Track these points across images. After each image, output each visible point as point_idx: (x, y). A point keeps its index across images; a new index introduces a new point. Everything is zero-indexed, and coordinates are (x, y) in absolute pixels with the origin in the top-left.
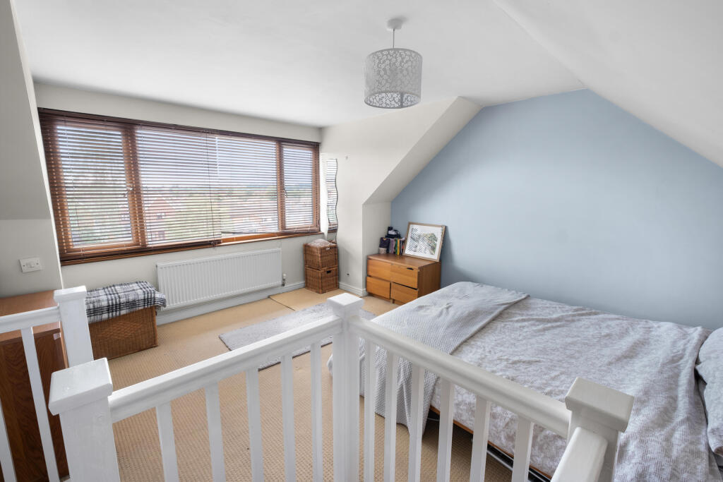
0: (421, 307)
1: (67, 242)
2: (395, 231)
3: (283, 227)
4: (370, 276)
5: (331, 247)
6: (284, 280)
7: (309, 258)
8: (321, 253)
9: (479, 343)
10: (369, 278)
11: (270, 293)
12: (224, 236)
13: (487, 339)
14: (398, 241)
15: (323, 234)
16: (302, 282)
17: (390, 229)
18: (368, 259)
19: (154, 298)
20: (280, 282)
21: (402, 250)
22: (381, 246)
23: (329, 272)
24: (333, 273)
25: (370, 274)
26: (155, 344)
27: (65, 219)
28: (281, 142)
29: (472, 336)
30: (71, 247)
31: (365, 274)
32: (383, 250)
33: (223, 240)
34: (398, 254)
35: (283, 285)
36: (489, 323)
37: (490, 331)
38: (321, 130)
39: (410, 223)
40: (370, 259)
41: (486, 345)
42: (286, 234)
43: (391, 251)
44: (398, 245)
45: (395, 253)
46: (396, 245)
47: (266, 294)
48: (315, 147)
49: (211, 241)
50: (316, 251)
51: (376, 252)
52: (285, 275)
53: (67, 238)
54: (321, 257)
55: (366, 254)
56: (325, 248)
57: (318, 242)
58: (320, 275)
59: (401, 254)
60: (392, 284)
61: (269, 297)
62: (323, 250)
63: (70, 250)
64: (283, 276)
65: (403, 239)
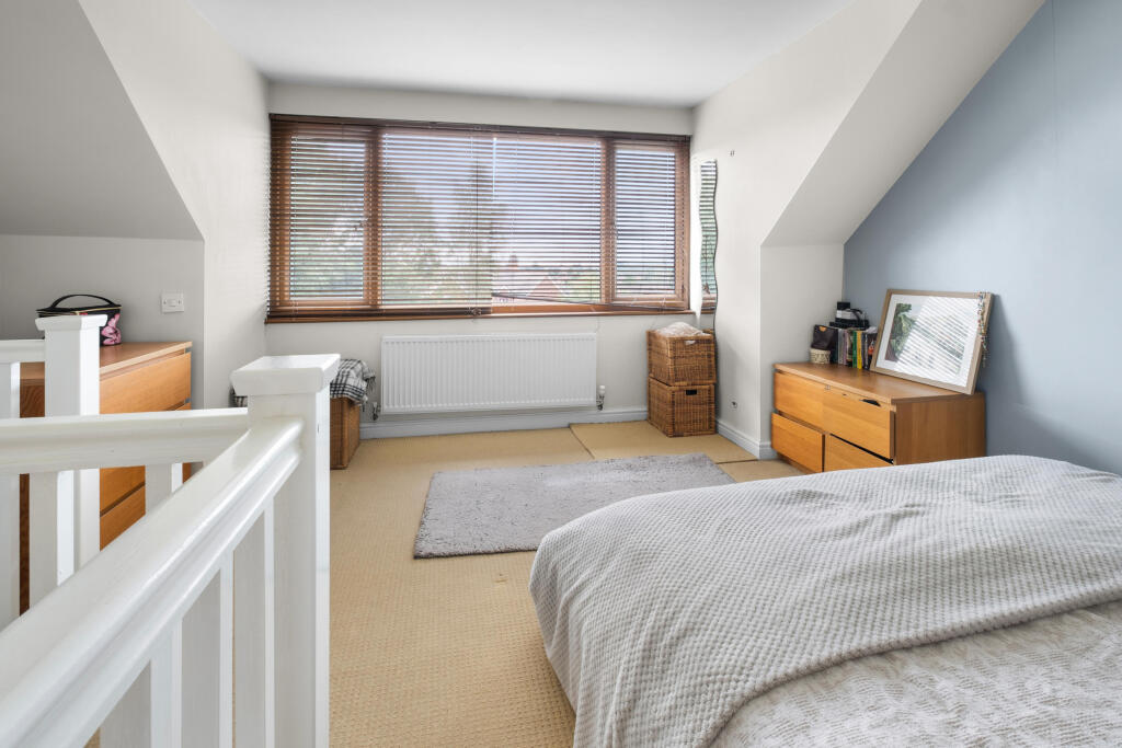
0: (807, 496)
1: (282, 291)
2: (855, 311)
3: (610, 294)
4: (780, 413)
5: (699, 341)
6: (602, 397)
7: (655, 361)
8: (674, 349)
9: (945, 685)
10: (776, 416)
11: (574, 419)
12: (496, 302)
13: (1004, 681)
14: (859, 334)
15: (694, 313)
16: (640, 409)
17: (843, 306)
18: (776, 372)
19: (345, 384)
20: (592, 400)
21: (869, 359)
22: (814, 345)
23: (693, 392)
24: (703, 396)
25: (780, 407)
26: (341, 464)
27: (282, 259)
28: (611, 139)
29: (935, 643)
30: (286, 299)
31: (769, 407)
32: (820, 355)
33: (494, 308)
34: (859, 366)
35: (601, 407)
36: (1057, 614)
37: (1042, 650)
38: (691, 111)
39: (890, 293)
40: (780, 372)
41: (984, 705)
42: (612, 308)
43: (842, 359)
44: (859, 345)
45: (850, 364)
46: (853, 346)
47: (563, 420)
48: (683, 144)
49: (472, 308)
50: (664, 343)
51: (801, 355)
52: (602, 387)
53: (282, 285)
54: (674, 358)
55: (770, 361)
56: (683, 340)
57: (673, 328)
58: (669, 395)
59: (866, 368)
60: (828, 437)
61: (569, 426)
62: (678, 343)
63: (283, 303)
64: (598, 389)
65: (871, 330)
